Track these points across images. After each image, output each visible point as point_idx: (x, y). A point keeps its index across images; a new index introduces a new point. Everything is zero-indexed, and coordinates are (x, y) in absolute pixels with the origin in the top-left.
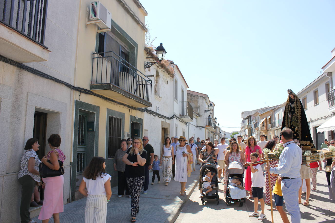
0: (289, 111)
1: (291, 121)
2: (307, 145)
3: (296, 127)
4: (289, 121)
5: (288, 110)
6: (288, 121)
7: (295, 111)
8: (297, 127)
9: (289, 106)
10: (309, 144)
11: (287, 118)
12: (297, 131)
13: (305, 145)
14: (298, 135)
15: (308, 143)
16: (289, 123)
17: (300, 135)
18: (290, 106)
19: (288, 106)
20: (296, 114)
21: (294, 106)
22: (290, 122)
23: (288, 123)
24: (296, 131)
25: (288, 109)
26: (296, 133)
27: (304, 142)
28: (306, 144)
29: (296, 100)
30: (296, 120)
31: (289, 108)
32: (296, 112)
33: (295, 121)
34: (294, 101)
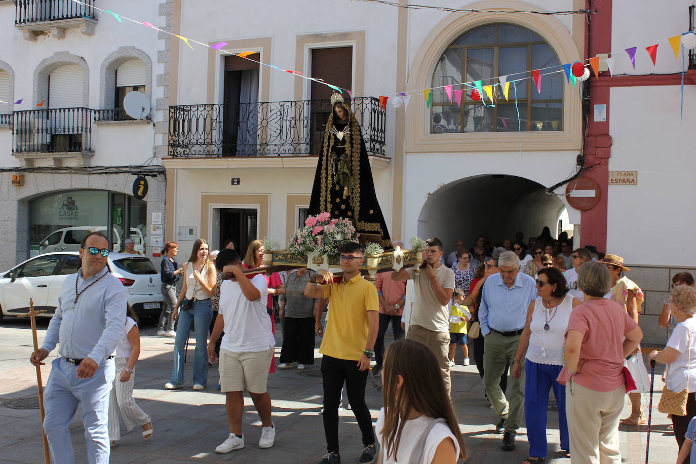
0: (331, 147)
1: (335, 173)
2: (371, 232)
3: (346, 189)
4: (330, 172)
5: (329, 146)
6: (327, 173)
7: (346, 149)
8: (347, 187)
9: (332, 135)
10: (376, 229)
11: (325, 164)
12: (348, 197)
13: (368, 232)
14: (349, 208)
15: (376, 226)
16: (330, 176)
17: (357, 208)
18: (335, 135)
19: (329, 134)
20: (349, 156)
21: (344, 137)
22: (333, 176)
23: (326, 178)
24: (344, 198)
26: (346, 201)
27: (366, 223)
28: (369, 229)
29: (351, 123)
30: (346, 170)
31: (332, 141)
32: (347, 152)
33: (344, 173)
34: (346, 125)
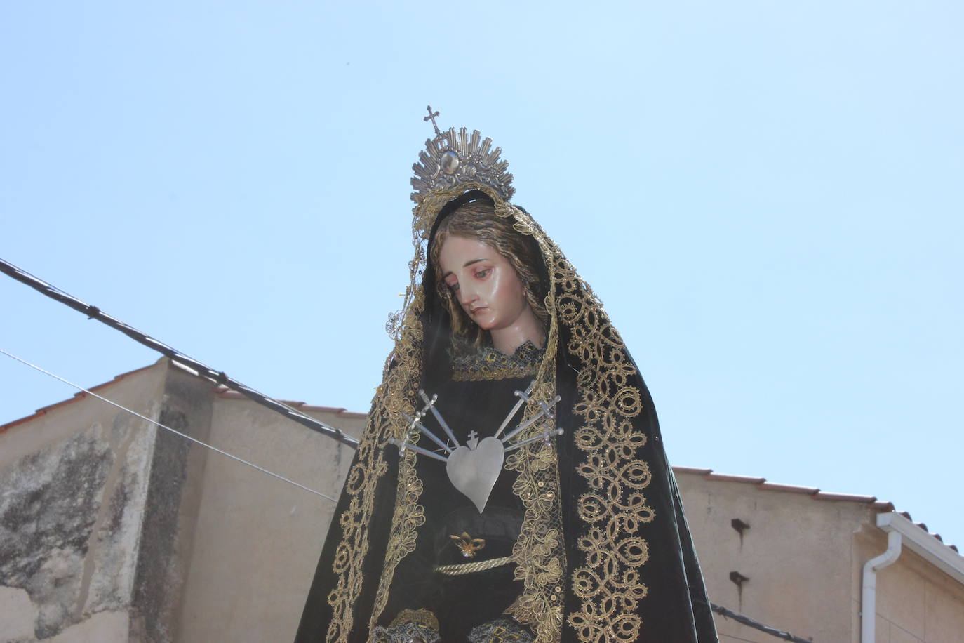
25: (380, 530)
